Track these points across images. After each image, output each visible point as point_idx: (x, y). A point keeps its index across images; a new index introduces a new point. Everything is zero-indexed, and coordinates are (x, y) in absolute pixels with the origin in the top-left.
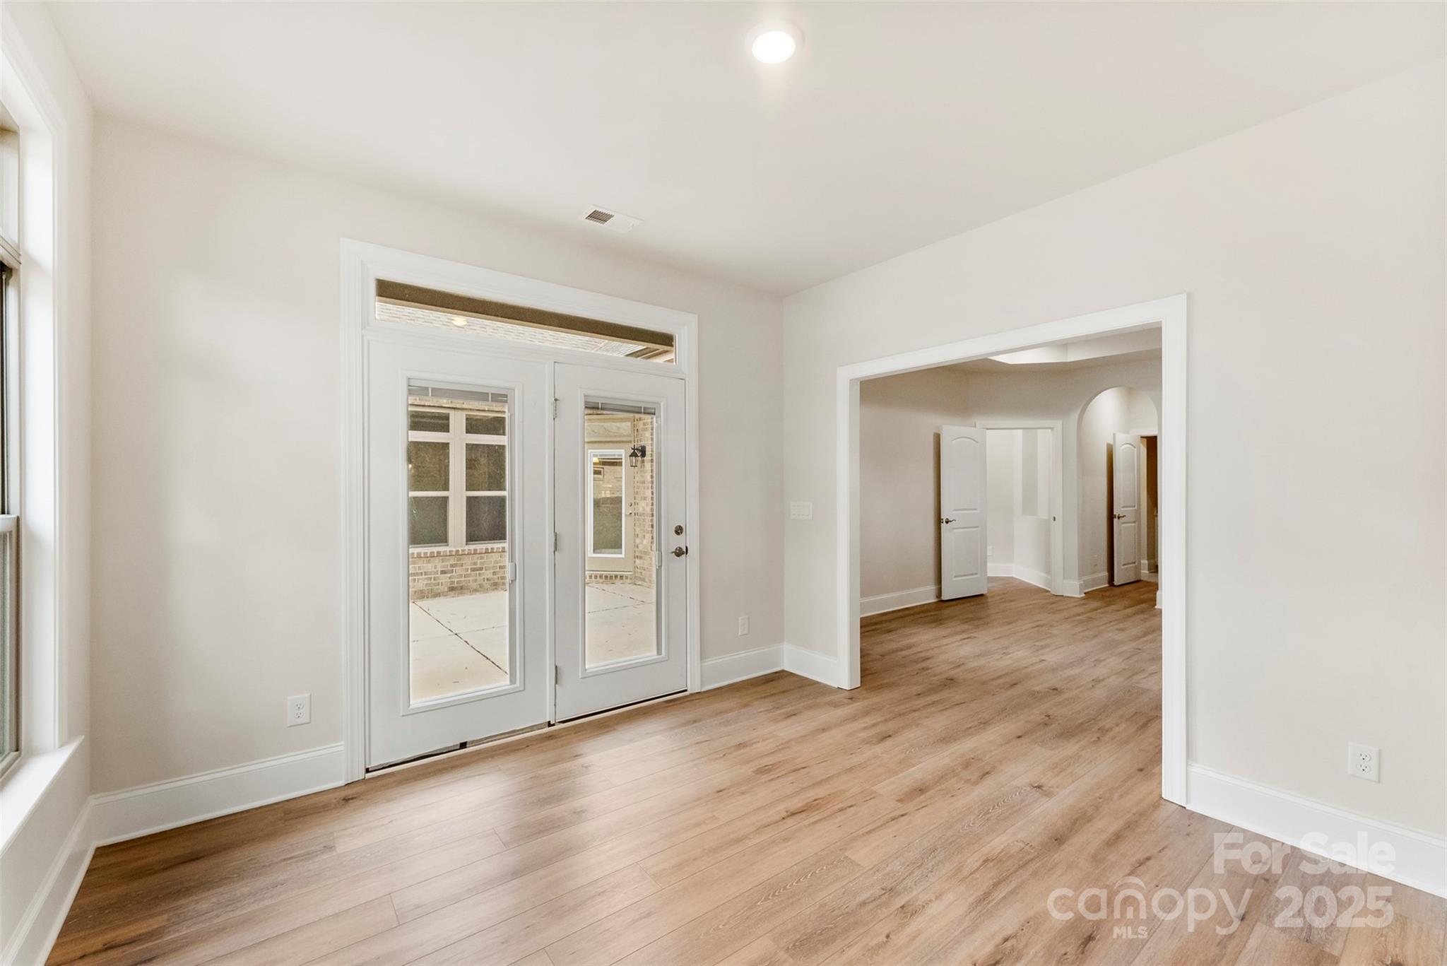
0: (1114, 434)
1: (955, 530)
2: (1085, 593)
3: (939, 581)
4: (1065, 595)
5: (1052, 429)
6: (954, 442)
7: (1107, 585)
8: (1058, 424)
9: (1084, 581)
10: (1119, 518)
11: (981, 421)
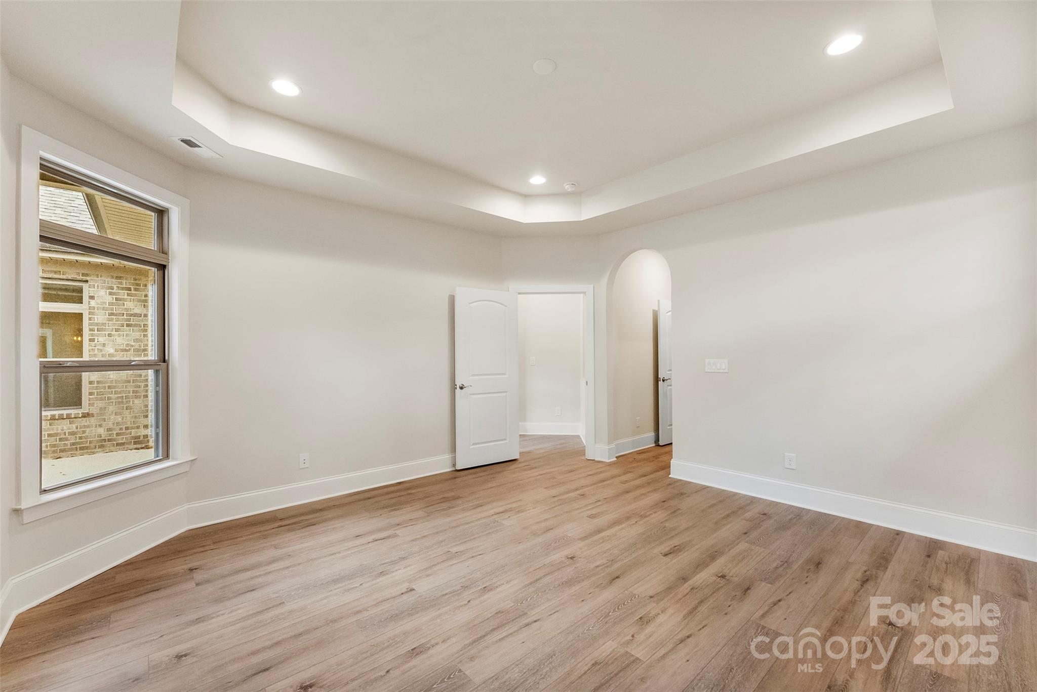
0: (659, 301)
1: (473, 396)
2: (616, 457)
3: (454, 449)
4: (596, 459)
5: (584, 293)
6: (472, 305)
7: (654, 445)
8: (589, 288)
9: (615, 445)
10: (663, 381)
11: (514, 286)
